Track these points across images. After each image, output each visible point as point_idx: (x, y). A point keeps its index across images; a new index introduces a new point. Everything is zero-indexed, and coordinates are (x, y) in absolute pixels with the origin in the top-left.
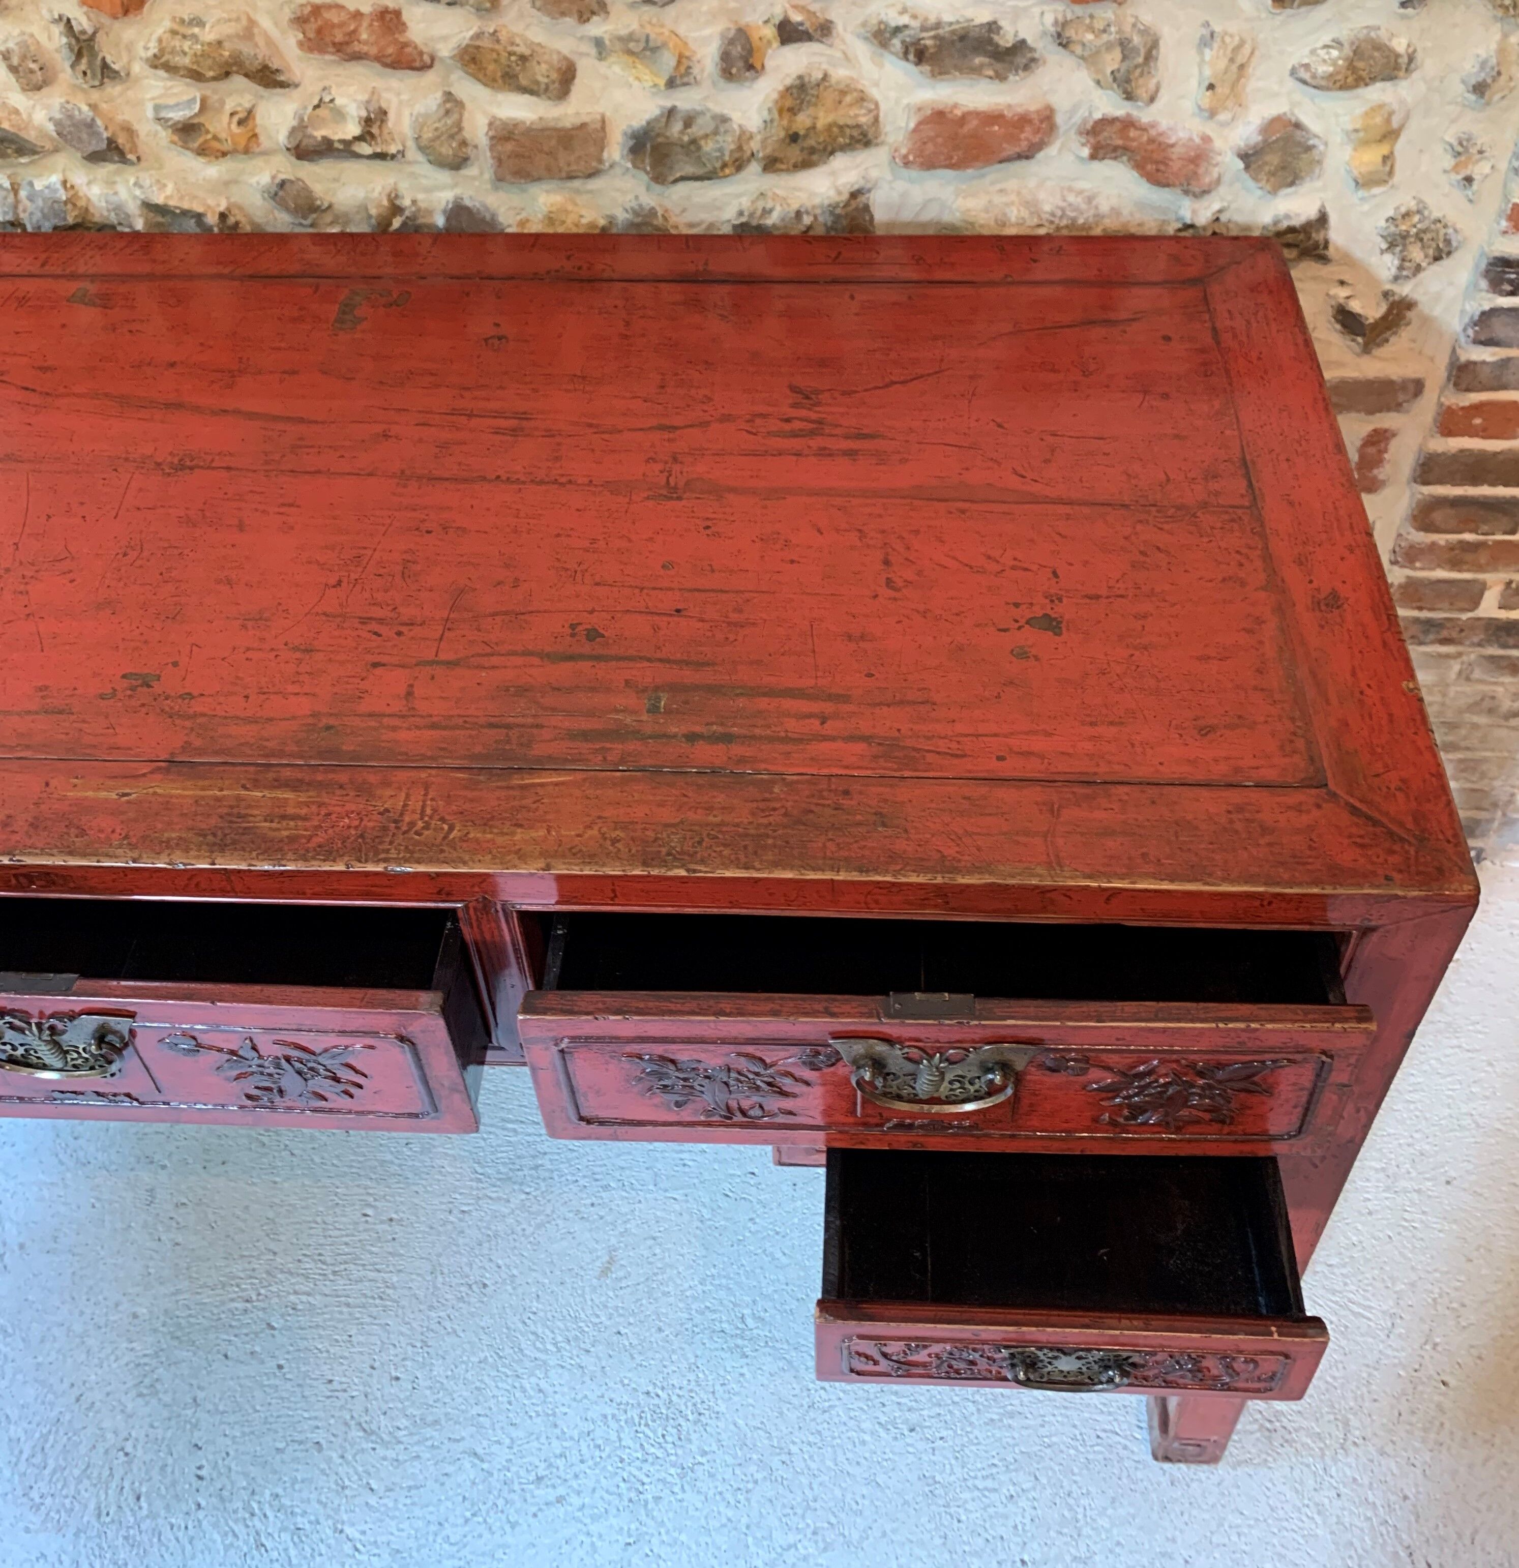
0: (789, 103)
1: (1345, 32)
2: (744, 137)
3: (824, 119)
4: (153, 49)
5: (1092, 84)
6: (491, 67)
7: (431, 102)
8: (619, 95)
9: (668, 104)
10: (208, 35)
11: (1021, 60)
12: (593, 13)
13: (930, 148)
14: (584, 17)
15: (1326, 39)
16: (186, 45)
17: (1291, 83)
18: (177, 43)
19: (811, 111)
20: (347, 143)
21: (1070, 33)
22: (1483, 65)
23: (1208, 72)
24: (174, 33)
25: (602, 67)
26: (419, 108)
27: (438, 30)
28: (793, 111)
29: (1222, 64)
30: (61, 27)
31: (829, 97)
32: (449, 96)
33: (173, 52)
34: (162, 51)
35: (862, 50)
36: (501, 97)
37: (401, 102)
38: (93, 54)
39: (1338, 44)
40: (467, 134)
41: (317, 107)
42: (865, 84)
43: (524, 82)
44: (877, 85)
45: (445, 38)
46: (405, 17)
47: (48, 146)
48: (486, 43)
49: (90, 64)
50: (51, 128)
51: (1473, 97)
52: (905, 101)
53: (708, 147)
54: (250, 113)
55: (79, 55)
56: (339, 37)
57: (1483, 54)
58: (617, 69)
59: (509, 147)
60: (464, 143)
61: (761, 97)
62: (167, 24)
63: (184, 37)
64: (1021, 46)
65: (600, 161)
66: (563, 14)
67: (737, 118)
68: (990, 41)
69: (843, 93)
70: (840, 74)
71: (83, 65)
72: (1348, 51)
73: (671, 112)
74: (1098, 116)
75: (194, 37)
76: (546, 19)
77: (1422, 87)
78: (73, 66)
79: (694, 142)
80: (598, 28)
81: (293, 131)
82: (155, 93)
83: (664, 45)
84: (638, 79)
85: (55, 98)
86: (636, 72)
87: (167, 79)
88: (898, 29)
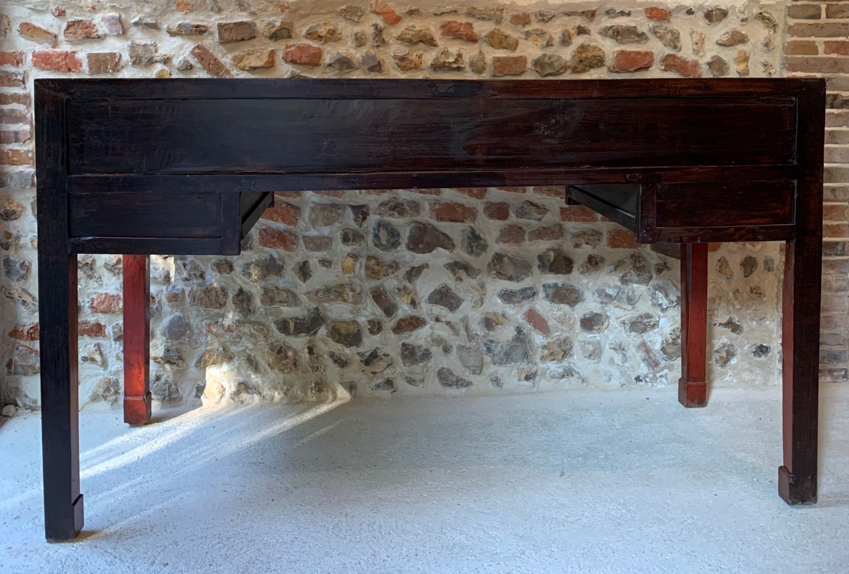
0: (580, 50)
1: (728, 30)
2: (566, 62)
3: (590, 55)
4: (399, 34)
5: (663, 46)
6: (496, 40)
7: (476, 52)
8: (530, 50)
9: (544, 53)
10: (417, 29)
11: (644, 37)
12: (527, 24)
13: (621, 62)
14: (524, 26)
15: (724, 32)
16: (410, 32)
17: (717, 47)
18: (407, 32)
19: (586, 53)
20: (450, 63)
21: (657, 30)
22: (766, 38)
23: (695, 40)
24: (407, 29)
25: (526, 42)
26: (472, 54)
27: (483, 29)
28: (581, 53)
29: (698, 38)
30: (374, 27)
31: (591, 49)
32: (481, 52)
33: (406, 34)
34: (402, 34)
35: (599, 37)
36: (496, 51)
37: (466, 53)
38: (381, 35)
39: (727, 33)
40: (486, 60)
41: (442, 53)
42: (600, 46)
43: (504, 45)
44: (604, 46)
45: (484, 31)
46: (473, 25)
47: (357, 66)
48: (496, 32)
49: (379, 39)
50: (361, 58)
51: (765, 48)
52: (612, 50)
53: (556, 64)
54: (421, 55)
55: (377, 36)
56: (455, 29)
57: (765, 36)
58: (530, 42)
59: (499, 64)
60: (485, 63)
61: (571, 51)
62: (405, 27)
63: (410, 30)
64: (643, 34)
65: (525, 67)
66: (519, 24)
67: (564, 57)
68: (635, 31)
69: (595, 48)
70: (593, 44)
71: (377, 39)
72: (730, 34)
73: (545, 55)
74: (666, 54)
75: (413, 30)
76: (513, 26)
77: (751, 46)
78: (373, 39)
79: (552, 63)
80: (527, 28)
81: (435, 60)
82: (394, 49)
83: (546, 33)
84: (536, 45)
85: (364, 50)
86: (536, 43)
87: (400, 44)
88: (611, 27)
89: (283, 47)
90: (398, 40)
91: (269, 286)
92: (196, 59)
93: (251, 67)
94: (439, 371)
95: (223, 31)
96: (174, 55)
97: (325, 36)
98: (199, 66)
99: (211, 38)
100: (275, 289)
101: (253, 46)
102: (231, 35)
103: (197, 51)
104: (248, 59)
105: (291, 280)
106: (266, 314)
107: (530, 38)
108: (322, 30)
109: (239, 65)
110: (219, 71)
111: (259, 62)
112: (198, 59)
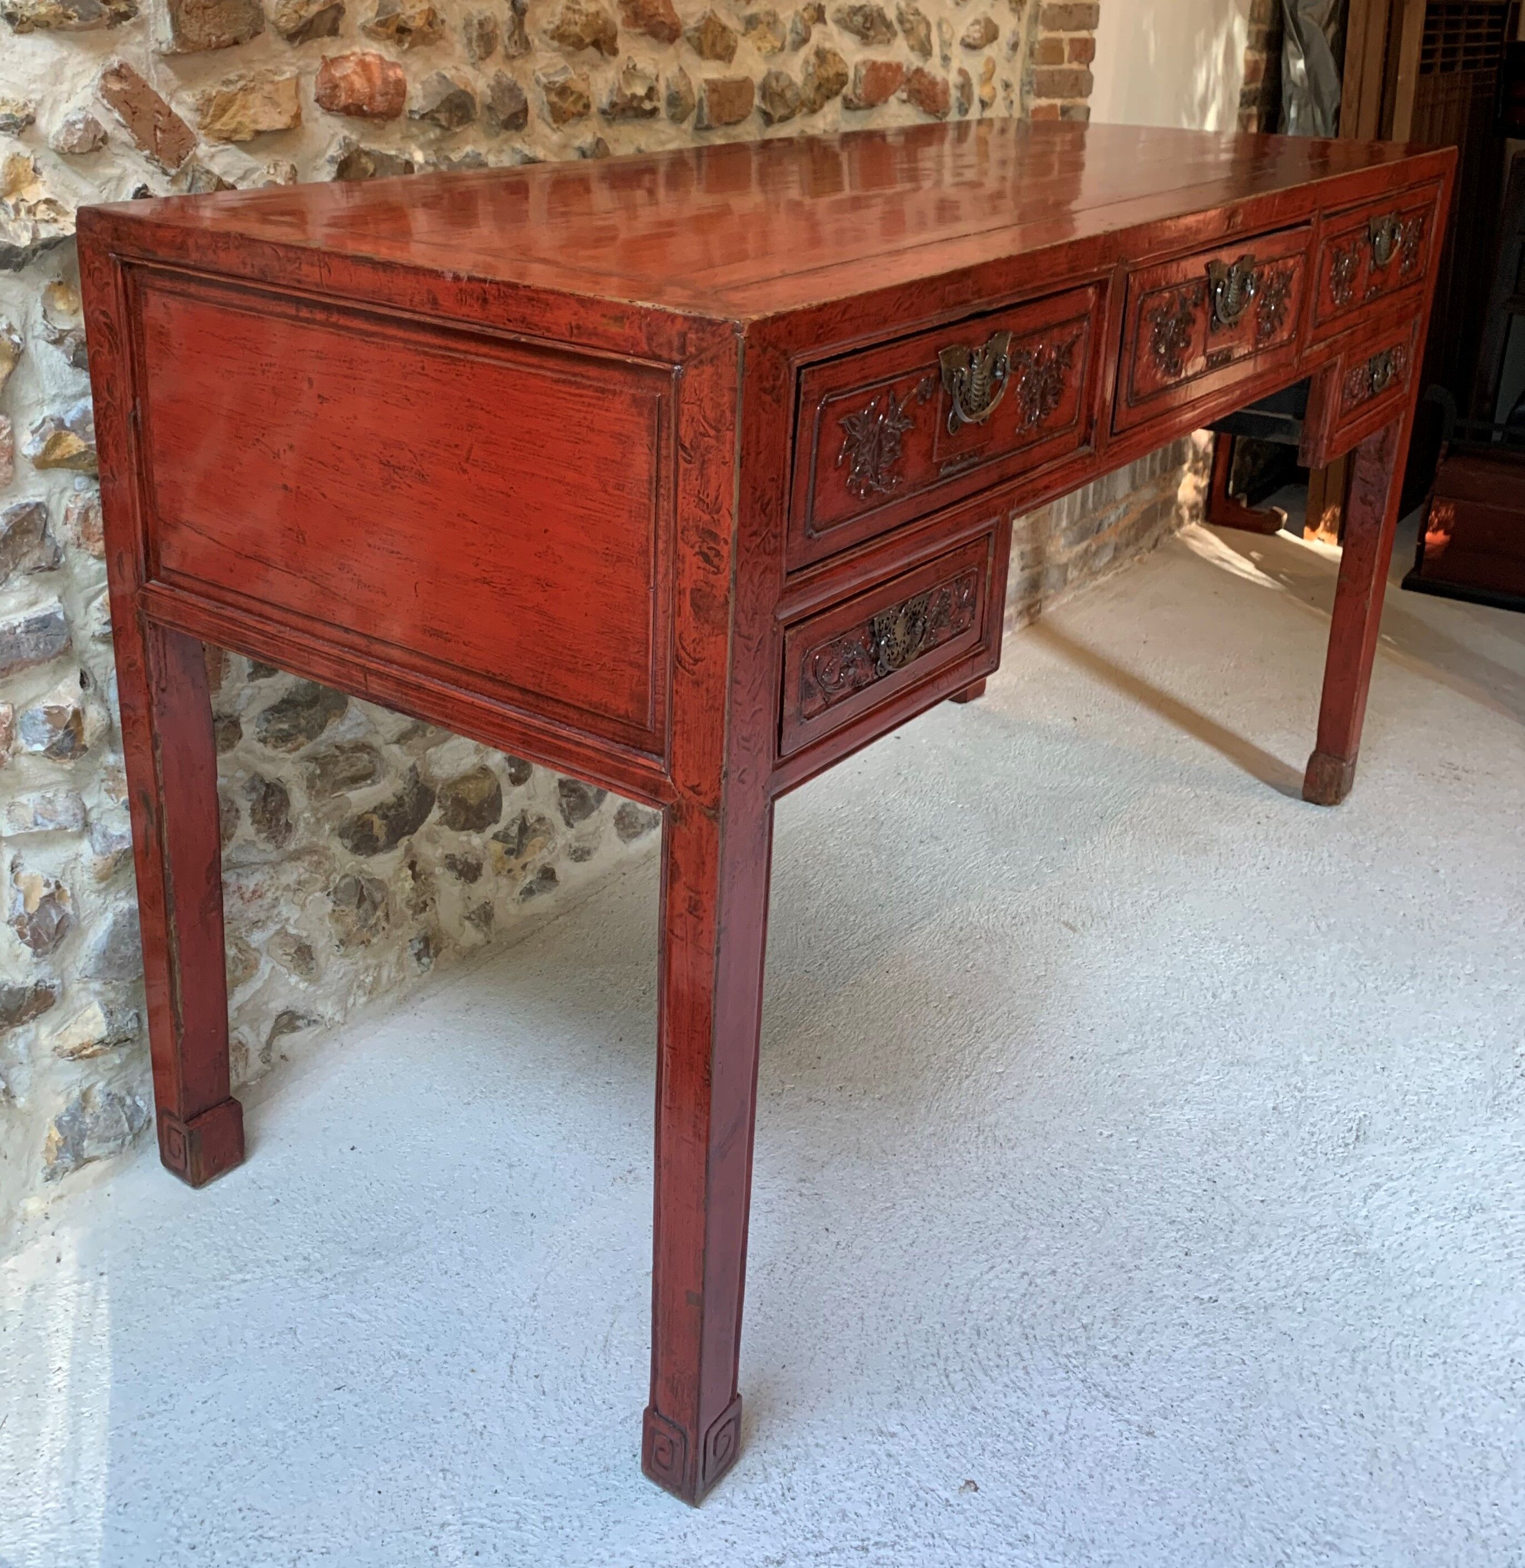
0: (818, 61)
1: (977, 15)
2: (799, 89)
3: (828, 71)
4: (555, 21)
5: (911, 49)
6: (709, 37)
7: (675, 68)
9: (769, 68)
10: (587, 7)
11: (891, 31)
13: (869, 88)
15: (972, 20)
16: (577, 18)
17: (963, 48)
18: (570, 15)
19: (826, 67)
20: (641, 99)
21: (906, 14)
24: (568, 8)
25: (747, 43)
26: (670, 74)
27: (690, 9)
28: (818, 67)
30: (509, 4)
31: (830, 58)
32: (680, 67)
34: (561, 22)
35: (837, 31)
36: (707, 65)
37: (660, 71)
38: (522, 24)
39: (977, 21)
40: (694, 89)
41: (626, 73)
42: (840, 52)
43: (719, 49)
44: (842, 49)
45: (693, 15)
48: (712, 16)
49: (519, 35)
50: (488, 92)
52: (857, 60)
53: (789, 94)
54: (588, 79)
55: (515, 28)
58: (752, 43)
59: (716, 98)
60: (694, 97)
61: (804, 60)
63: (576, 12)
64: (890, 24)
65: (749, 104)
68: (883, 18)
69: (836, 55)
70: (832, 46)
71: (515, 36)
73: (770, 74)
74: (914, 67)
75: (581, 12)
77: (999, 48)
79: (783, 91)
82: (545, 65)
83: (778, 19)
84: (759, 49)
85: (492, 68)
86: (760, 43)
87: (554, 50)
88: (861, 8)
89: (317, 64)
90: (553, 38)
91: (323, 748)
92: (117, 115)
93: (258, 133)
94: (619, 813)
95: (183, 17)
96: (40, 103)
97: (420, 30)
98: (124, 135)
99: (140, 38)
100: (337, 753)
101: (248, 62)
102: (207, 28)
103: (116, 86)
104: (244, 107)
105: (363, 718)
106: (318, 820)
107: (753, 33)
108: (411, 12)
109: (218, 126)
110: (183, 152)
111: (277, 117)
112: (122, 113)
